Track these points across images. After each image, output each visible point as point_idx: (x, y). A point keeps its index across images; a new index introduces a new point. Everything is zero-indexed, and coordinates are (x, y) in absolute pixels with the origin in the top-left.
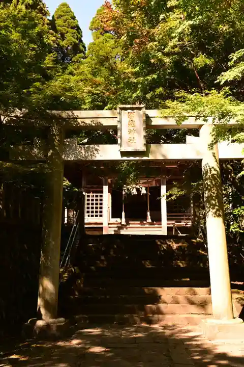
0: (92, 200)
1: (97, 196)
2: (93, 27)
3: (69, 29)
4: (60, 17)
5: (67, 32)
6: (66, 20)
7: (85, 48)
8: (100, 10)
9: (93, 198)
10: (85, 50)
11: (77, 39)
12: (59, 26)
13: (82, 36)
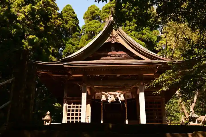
0: (73, 111)
1: (77, 107)
2: (85, 16)
3: (71, 18)
4: (65, 12)
5: (69, 20)
6: (69, 14)
7: (80, 30)
8: (90, 8)
9: (73, 109)
10: (80, 31)
11: (75, 24)
12: (64, 16)
13: (78, 23)
